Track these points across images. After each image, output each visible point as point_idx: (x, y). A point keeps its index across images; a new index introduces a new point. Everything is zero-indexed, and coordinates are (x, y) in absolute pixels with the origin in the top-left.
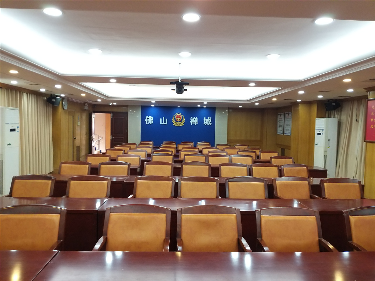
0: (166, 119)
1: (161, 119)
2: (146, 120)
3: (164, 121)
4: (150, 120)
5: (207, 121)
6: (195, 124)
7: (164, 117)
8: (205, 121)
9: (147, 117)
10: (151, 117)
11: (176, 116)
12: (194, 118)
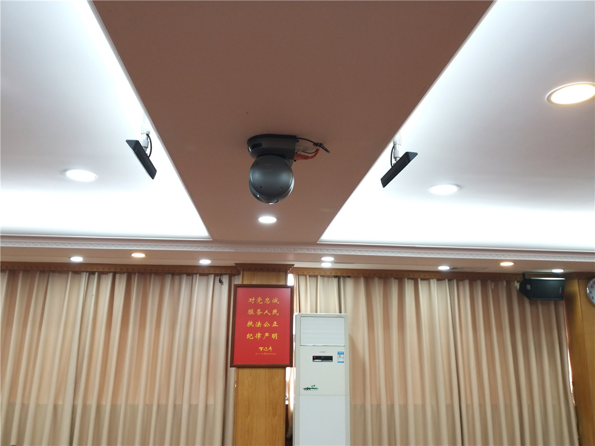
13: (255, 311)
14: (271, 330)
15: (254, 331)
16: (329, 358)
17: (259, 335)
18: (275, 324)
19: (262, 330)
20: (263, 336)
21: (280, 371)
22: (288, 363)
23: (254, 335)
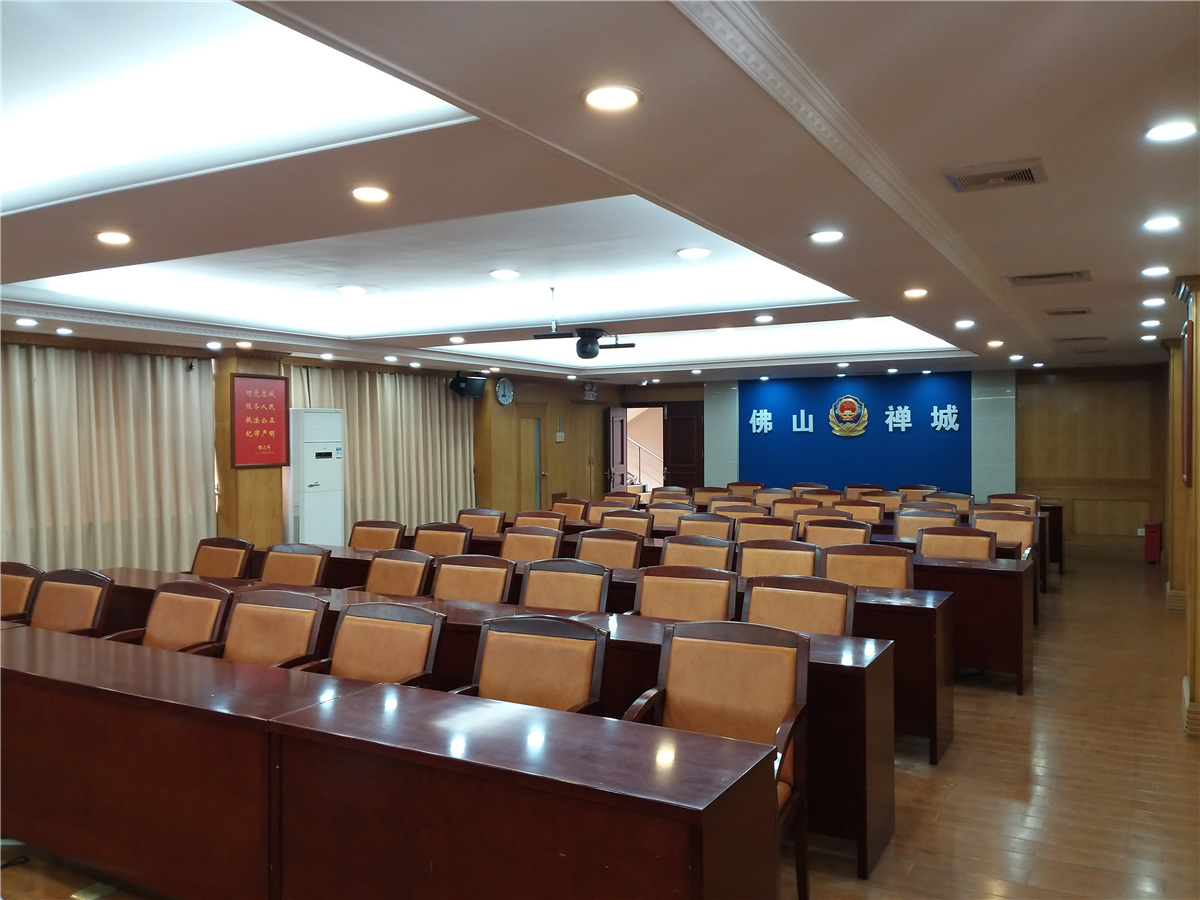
0: (811, 417)
1: (795, 417)
2: (752, 421)
3: (803, 423)
4: (762, 420)
5: (944, 418)
6: (903, 430)
7: (803, 412)
8: (935, 419)
9: (755, 411)
10: (766, 411)
11: (839, 406)
12: (900, 408)
13: (253, 406)
14: (269, 427)
15: (253, 427)
16: (329, 455)
17: (257, 433)
18: (272, 421)
19: (260, 427)
20: (261, 433)
21: (277, 470)
22: (284, 461)
23: (253, 433)
